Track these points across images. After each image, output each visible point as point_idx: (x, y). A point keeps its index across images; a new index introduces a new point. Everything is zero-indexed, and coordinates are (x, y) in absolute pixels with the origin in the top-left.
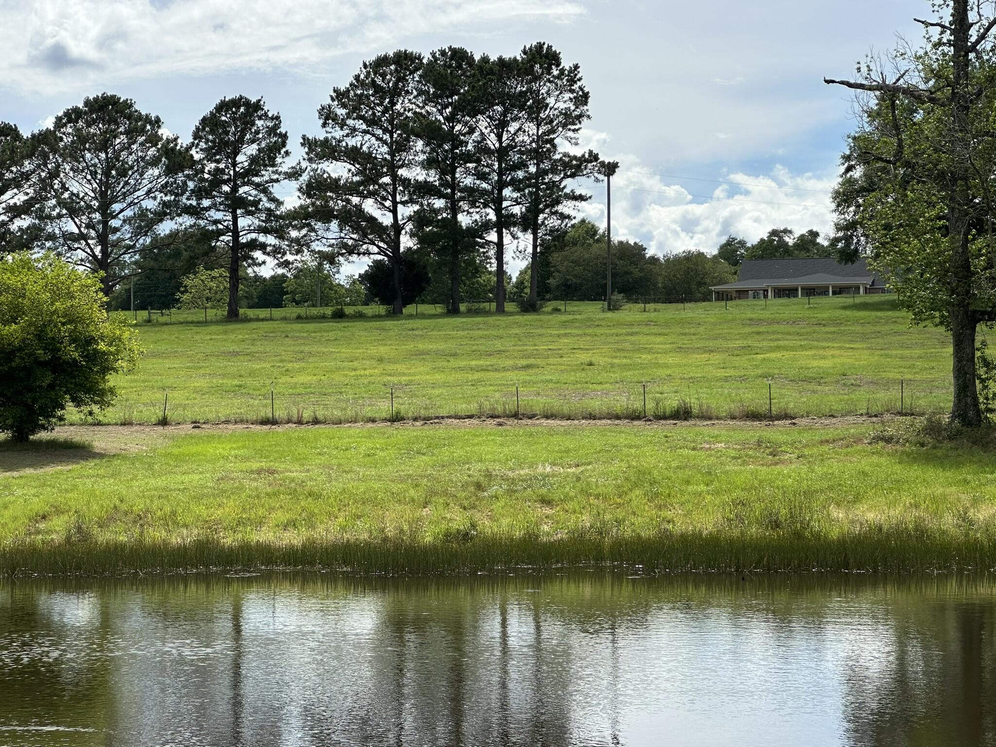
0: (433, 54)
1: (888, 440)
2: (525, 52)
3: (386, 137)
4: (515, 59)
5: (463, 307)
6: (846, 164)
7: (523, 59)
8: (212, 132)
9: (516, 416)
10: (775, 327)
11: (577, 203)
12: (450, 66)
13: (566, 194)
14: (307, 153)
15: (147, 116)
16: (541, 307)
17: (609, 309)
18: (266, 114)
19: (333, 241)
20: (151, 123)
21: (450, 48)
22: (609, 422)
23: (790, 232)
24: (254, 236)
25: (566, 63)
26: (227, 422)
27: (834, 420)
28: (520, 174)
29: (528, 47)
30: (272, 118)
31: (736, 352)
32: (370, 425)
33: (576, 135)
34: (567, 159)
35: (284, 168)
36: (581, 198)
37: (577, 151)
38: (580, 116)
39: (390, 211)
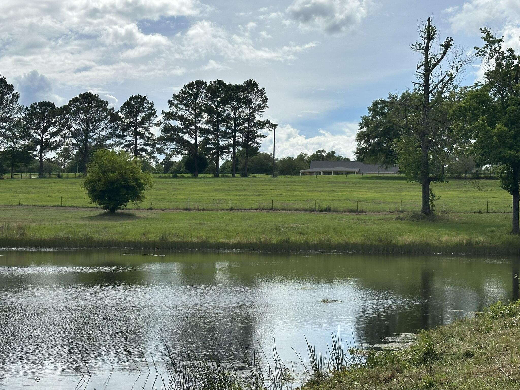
0: (211, 83)
1: (401, 219)
2: (245, 83)
3: (193, 112)
4: (242, 85)
5: (220, 175)
6: (361, 126)
7: (244, 85)
8: (128, 108)
9: (272, 209)
10: (338, 184)
11: (262, 138)
12: (217, 87)
13: (258, 135)
14: (165, 117)
15: (103, 101)
16: (249, 175)
17: (274, 177)
18: (148, 102)
19: (172, 149)
20: (104, 103)
21: (217, 80)
22: (304, 212)
23: (325, 151)
24: (142, 146)
25: (260, 87)
26: (173, 209)
27: (379, 213)
28: (242, 127)
29: (246, 81)
30: (150, 103)
31: (329, 192)
32: (223, 211)
33: (263, 114)
34: (258, 122)
35: (155, 122)
36: (263, 136)
37: (262, 120)
38: (264, 107)
39: (194, 139)
